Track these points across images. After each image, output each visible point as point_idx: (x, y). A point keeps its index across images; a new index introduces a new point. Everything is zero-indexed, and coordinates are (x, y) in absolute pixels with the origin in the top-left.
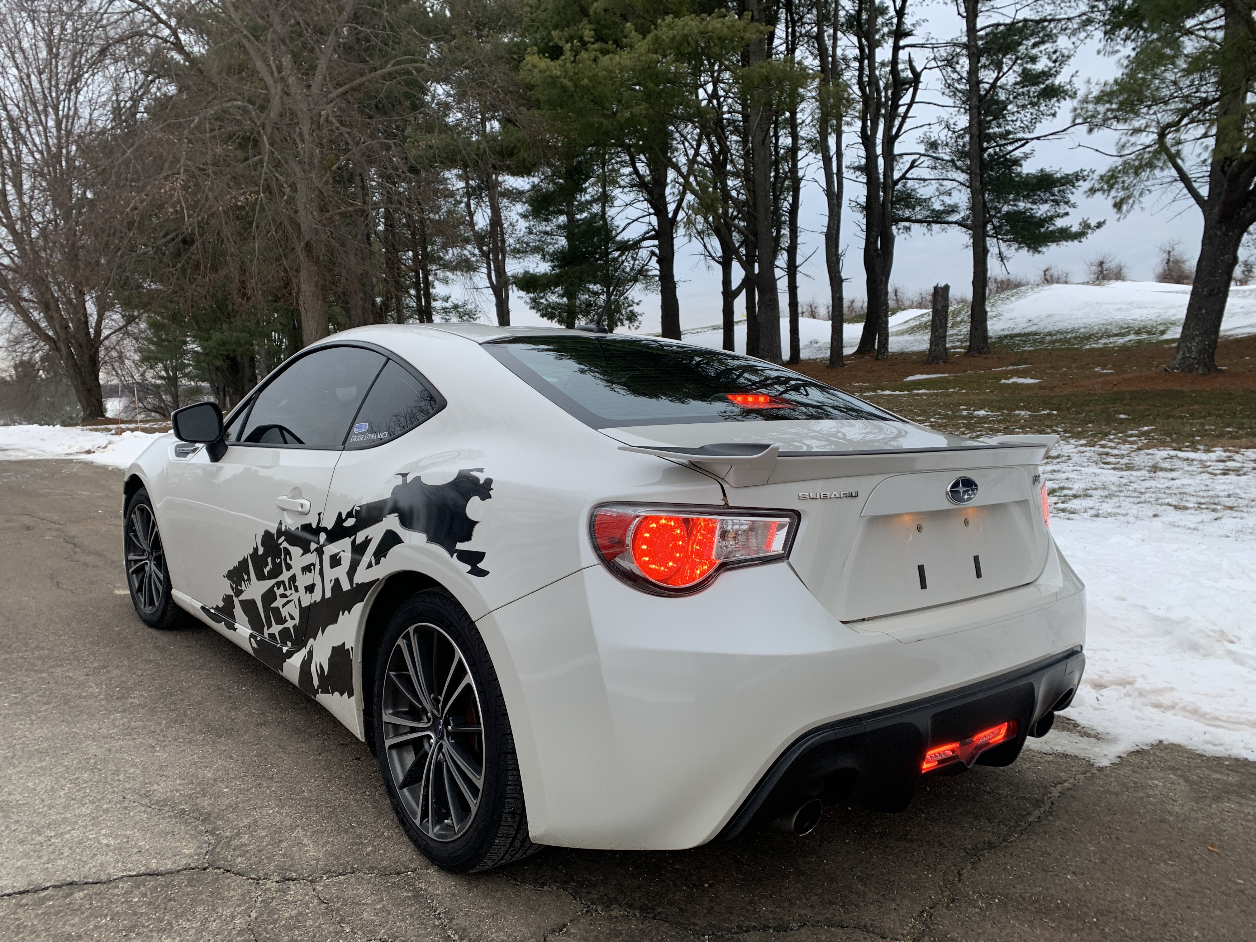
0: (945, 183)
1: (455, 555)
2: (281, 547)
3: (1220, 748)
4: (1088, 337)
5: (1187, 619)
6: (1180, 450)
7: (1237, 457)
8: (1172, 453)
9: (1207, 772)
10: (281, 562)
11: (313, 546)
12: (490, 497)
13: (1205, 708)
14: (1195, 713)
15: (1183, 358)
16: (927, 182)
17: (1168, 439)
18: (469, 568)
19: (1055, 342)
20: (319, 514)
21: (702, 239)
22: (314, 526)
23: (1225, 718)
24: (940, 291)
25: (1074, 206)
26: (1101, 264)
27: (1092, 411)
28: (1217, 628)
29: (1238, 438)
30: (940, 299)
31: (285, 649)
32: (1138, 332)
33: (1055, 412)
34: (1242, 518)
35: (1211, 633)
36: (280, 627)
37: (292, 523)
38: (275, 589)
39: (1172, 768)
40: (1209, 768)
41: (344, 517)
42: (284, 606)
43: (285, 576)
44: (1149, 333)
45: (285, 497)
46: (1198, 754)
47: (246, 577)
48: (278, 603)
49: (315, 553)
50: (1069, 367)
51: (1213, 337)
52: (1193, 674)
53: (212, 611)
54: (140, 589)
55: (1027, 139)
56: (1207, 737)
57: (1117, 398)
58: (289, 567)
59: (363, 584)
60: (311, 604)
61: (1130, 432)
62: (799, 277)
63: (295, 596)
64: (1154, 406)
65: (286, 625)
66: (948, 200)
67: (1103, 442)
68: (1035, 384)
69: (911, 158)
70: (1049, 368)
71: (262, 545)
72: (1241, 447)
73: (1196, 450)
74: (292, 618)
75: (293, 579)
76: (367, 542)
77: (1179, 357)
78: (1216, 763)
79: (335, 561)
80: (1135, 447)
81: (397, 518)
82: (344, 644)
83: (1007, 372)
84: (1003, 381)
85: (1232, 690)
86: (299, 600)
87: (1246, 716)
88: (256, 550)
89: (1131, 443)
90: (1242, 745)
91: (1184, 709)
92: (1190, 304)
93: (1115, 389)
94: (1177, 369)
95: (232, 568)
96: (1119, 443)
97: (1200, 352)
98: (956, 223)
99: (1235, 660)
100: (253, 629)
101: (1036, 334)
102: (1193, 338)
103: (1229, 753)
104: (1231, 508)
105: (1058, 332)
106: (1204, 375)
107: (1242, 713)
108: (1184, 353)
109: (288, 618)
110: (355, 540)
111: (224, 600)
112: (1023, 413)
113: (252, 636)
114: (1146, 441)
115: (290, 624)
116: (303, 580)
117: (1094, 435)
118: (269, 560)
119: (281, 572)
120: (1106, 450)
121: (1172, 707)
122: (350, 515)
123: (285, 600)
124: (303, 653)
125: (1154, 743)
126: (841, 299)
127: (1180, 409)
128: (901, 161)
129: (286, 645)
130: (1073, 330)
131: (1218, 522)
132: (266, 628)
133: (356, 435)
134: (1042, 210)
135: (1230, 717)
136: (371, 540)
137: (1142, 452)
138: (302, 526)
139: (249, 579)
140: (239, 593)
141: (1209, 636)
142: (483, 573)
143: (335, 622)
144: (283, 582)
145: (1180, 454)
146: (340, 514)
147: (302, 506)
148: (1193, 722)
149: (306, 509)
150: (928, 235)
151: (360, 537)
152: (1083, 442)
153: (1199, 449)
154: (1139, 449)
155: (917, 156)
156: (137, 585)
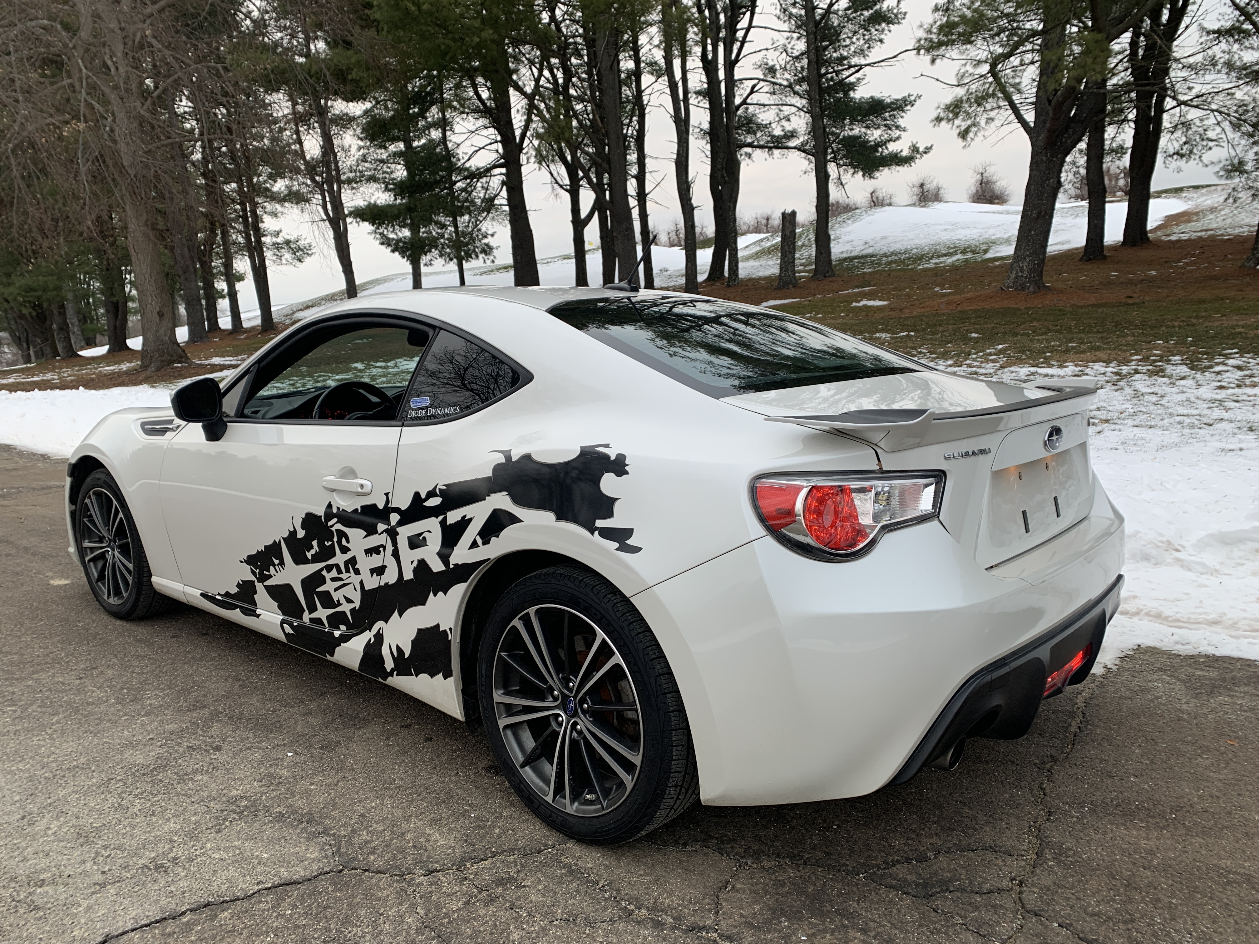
0: (784, 108)
1: (596, 533)
2: (333, 529)
3: (1190, 647)
4: (920, 258)
5: (1137, 532)
6: (1037, 367)
7: (1088, 371)
8: (1033, 369)
9: (1190, 670)
10: (333, 544)
11: (381, 527)
12: (627, 473)
13: (1168, 611)
14: (1158, 616)
15: (1016, 278)
16: (767, 107)
17: (1024, 357)
18: (617, 545)
19: (891, 263)
20: (387, 494)
21: (548, 166)
22: (381, 506)
23: (1185, 620)
24: (788, 217)
25: (904, 130)
26: (922, 185)
27: (945, 331)
28: (1164, 539)
29: (1083, 352)
30: (787, 224)
31: (337, 633)
32: (964, 252)
33: (912, 334)
34: (1120, 430)
35: (1161, 544)
36: (331, 611)
37: (348, 505)
38: (324, 573)
39: (1160, 669)
40: (1190, 666)
41: (423, 496)
42: (336, 590)
43: (340, 559)
44: (974, 252)
45: (332, 478)
46: (1174, 654)
47: (276, 562)
48: (329, 586)
49: (385, 535)
50: (911, 288)
51: (1041, 257)
52: (1150, 582)
53: (218, 597)
54: (101, 577)
55: (861, 66)
56: (1175, 638)
57: (963, 317)
58: (345, 550)
59: (465, 565)
60: (380, 587)
61: (988, 351)
62: (649, 205)
63: (355, 579)
64: (998, 324)
65: (339, 609)
66: (789, 127)
67: (968, 362)
68: (885, 306)
69: (750, 83)
70: (893, 289)
71: (303, 527)
72: (1088, 362)
73: (1051, 366)
74: (349, 601)
75: (352, 561)
76: (464, 523)
77: (1013, 276)
78: (1194, 660)
79: (416, 542)
80: (998, 365)
81: (508, 498)
82: (438, 626)
83: (856, 294)
84: (854, 304)
85: (1187, 594)
86: (361, 583)
87: (1203, 616)
88: (293, 533)
89: (993, 361)
90: (1206, 642)
91: (1148, 614)
92: (1021, 226)
93: (959, 308)
94: (1012, 287)
95: (254, 552)
96: (982, 362)
97: (1030, 271)
98: (795, 148)
99: (1182, 566)
100: (284, 614)
101: (872, 256)
102: (1025, 259)
103: (1198, 650)
104: (1107, 421)
105: (893, 253)
106: (1035, 292)
107: (1201, 614)
108: (1017, 272)
109: (343, 601)
110: (445, 519)
111: (238, 586)
112: (884, 335)
113: (283, 622)
114: (1005, 359)
115: (346, 608)
116: (366, 563)
117: (958, 355)
118: (315, 543)
119: (334, 555)
120: (974, 369)
121: (1137, 613)
122: (431, 494)
123: (340, 583)
124: (367, 636)
125: (1135, 648)
126: (693, 226)
127: (1022, 326)
128: (742, 86)
129: (339, 629)
130: (906, 252)
131: (1101, 435)
132: (307, 612)
133: (412, 409)
134: (875, 135)
135: (1189, 618)
136: (470, 519)
137: (1006, 370)
138: (362, 507)
139: (282, 563)
140: (263, 578)
141: (1158, 547)
142: (636, 550)
143: (423, 603)
144: (337, 566)
145: (1040, 371)
146: (417, 494)
147: (362, 486)
148: (1157, 624)
149: (367, 489)
150: (770, 159)
151: (453, 517)
152: (950, 362)
153: (1053, 365)
154: (1002, 367)
155: (756, 81)
156: (96, 575)
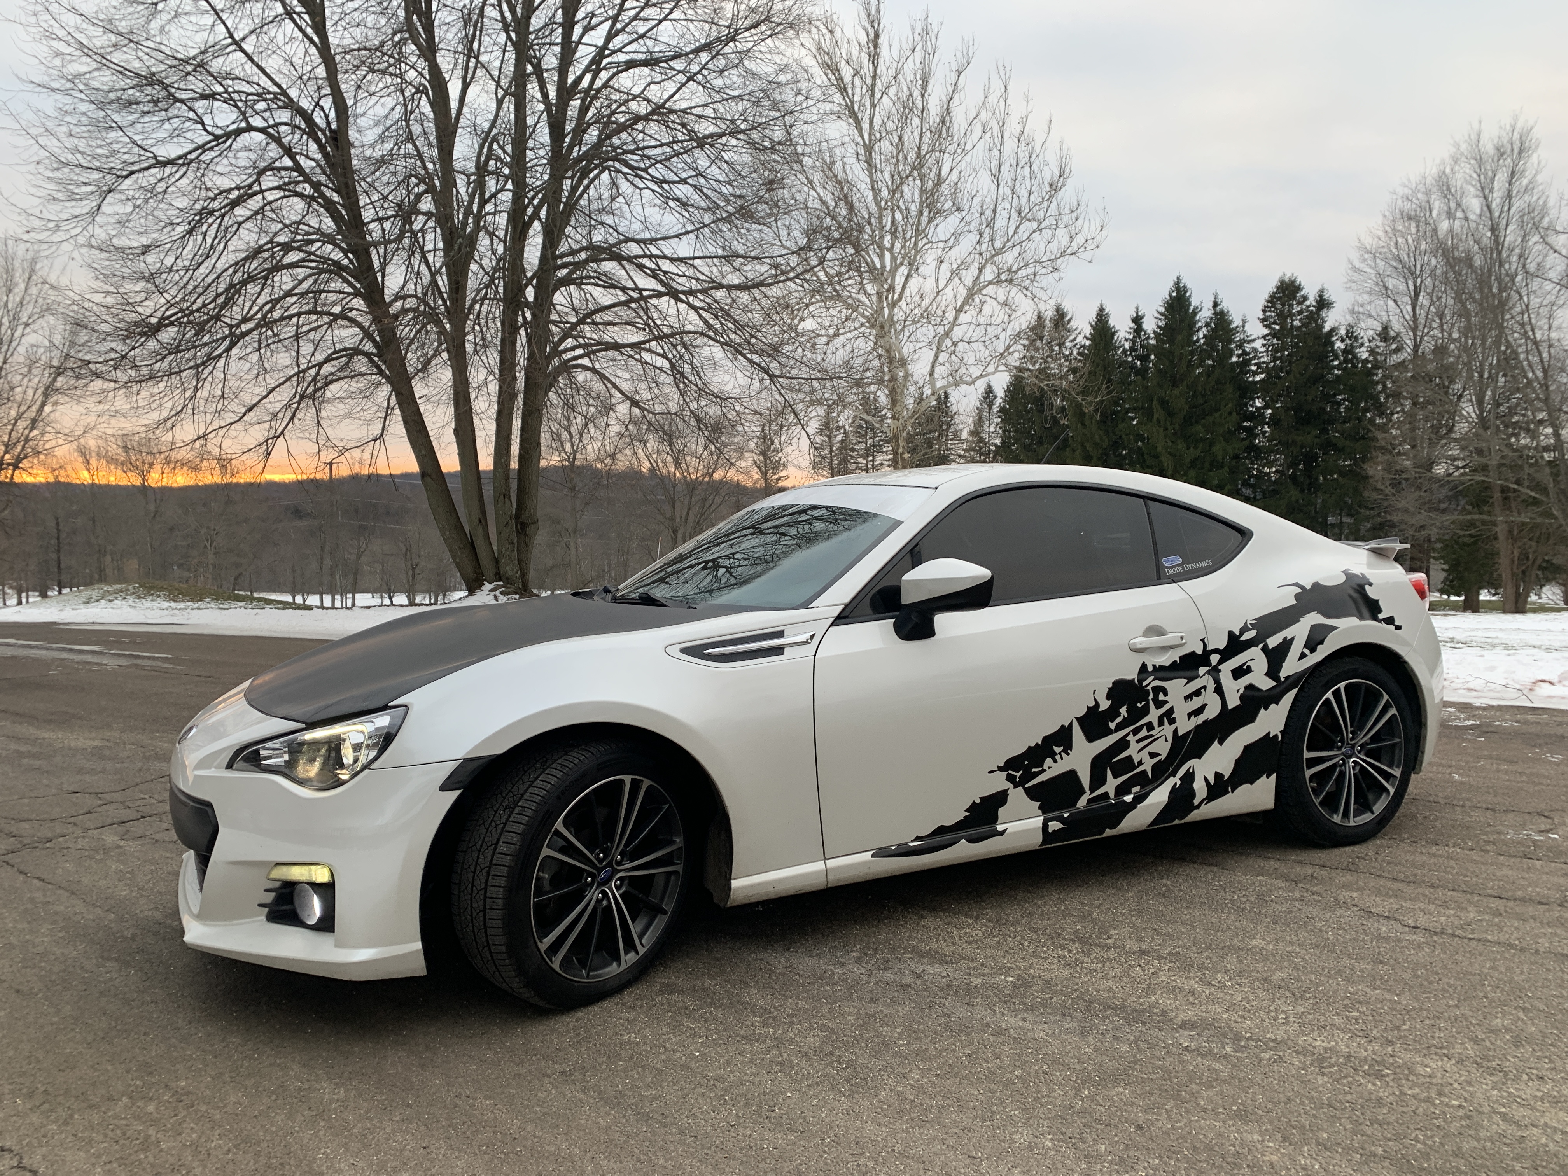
1: (1381, 622)
2: (1149, 688)
10: (1147, 705)
11: (1202, 670)
18: (1394, 627)
20: (1202, 640)
22: (1199, 652)
31: (1128, 799)
36: (1124, 778)
37: (1165, 660)
38: (1129, 737)
41: (1238, 633)
42: (1140, 751)
43: (1154, 714)
45: (1139, 639)
47: (1058, 750)
48: (1131, 750)
49: (1206, 676)
53: (915, 843)
58: (1161, 704)
59: (1295, 675)
60: (1197, 727)
63: (1168, 730)
65: (1138, 770)
71: (1108, 698)
74: (1154, 756)
75: (1171, 711)
76: (1287, 644)
79: (1239, 673)
81: (1319, 615)
82: (1269, 733)
86: (1175, 732)
88: (1093, 709)
100: (1044, 813)
109: (1146, 759)
110: (1266, 646)
113: (1045, 822)
115: (1148, 765)
116: (1181, 710)
119: (1146, 714)
122: (1245, 629)
123: (1147, 741)
124: (1174, 781)
129: (1129, 793)
132: (1088, 792)
136: (1292, 639)
138: (1180, 658)
139: (1067, 749)
140: (1029, 778)
144: (1148, 724)
146: (1231, 634)
147: (1181, 638)
149: (1182, 641)
151: (1274, 641)
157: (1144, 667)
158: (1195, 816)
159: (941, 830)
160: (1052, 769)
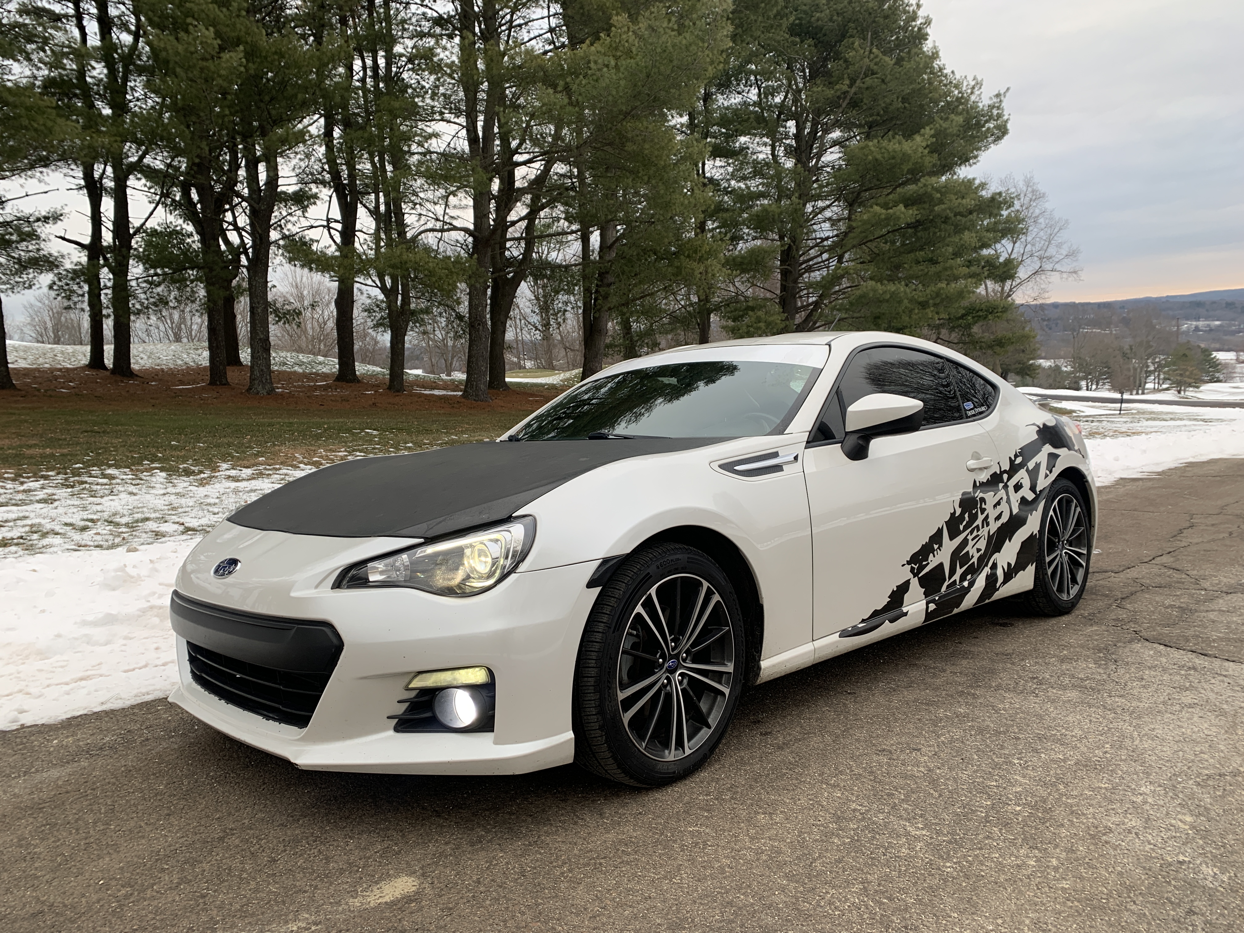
2: (977, 499)
10: (977, 510)
11: (1000, 486)
20: (999, 463)
22: (998, 472)
31: (966, 585)
36: (965, 568)
37: (984, 477)
38: (968, 537)
41: (1014, 458)
42: (973, 547)
43: (979, 520)
45: (970, 462)
47: (936, 547)
48: (969, 547)
49: (1002, 490)
53: (861, 625)
58: (983, 511)
59: (1043, 489)
60: (998, 529)
63: (985, 531)
65: (970, 562)
71: (960, 506)
74: (979, 551)
75: (986, 518)
76: (1038, 466)
79: (1017, 487)
81: (1049, 446)
82: (1031, 534)
88: (953, 515)
95: (918, 549)
100: (927, 597)
109: (975, 554)
110: (1028, 468)
113: (927, 604)
115: (975, 558)
116: (993, 515)
119: (977, 518)
122: (1016, 456)
123: (976, 540)
124: (987, 570)
129: (965, 580)
132: (946, 582)
136: (1040, 463)
138: (990, 476)
139: (940, 546)
140: (921, 570)
143: (1025, 523)
144: (977, 527)
146: (1010, 458)
149: (990, 463)
151: (1031, 465)
157: (975, 482)
158: (997, 595)
159: (876, 613)
160: (933, 562)
